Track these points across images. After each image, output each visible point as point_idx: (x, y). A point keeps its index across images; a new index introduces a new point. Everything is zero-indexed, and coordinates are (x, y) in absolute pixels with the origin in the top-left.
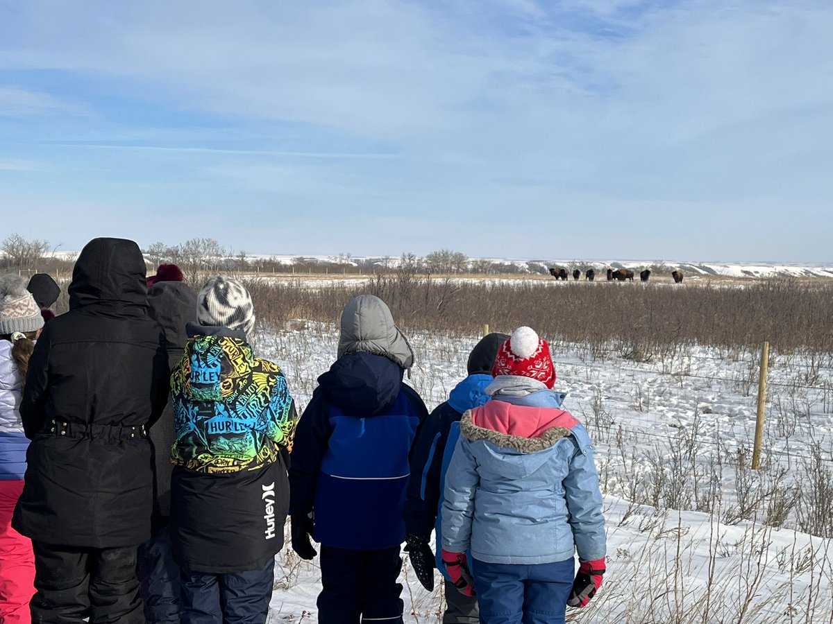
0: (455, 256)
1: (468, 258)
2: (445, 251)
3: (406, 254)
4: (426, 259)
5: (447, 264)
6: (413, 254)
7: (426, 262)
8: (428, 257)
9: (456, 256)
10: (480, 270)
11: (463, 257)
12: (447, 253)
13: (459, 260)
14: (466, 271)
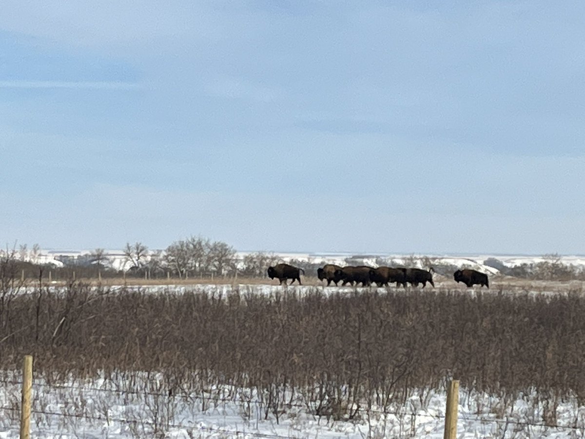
0: (214, 248)
1: (235, 252)
2: (196, 240)
3: (133, 245)
4: (165, 254)
5: (200, 262)
6: (143, 245)
7: (166, 258)
8: (169, 250)
9: (216, 249)
10: (258, 272)
11: (226, 250)
12: (200, 243)
13: (222, 254)
14: (233, 272)
